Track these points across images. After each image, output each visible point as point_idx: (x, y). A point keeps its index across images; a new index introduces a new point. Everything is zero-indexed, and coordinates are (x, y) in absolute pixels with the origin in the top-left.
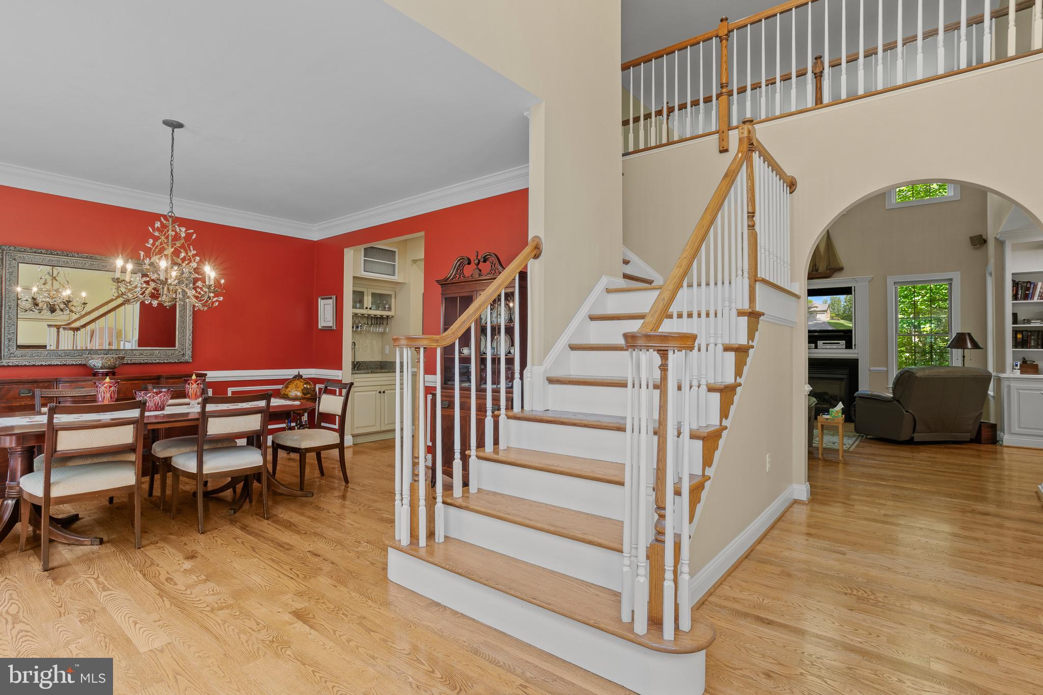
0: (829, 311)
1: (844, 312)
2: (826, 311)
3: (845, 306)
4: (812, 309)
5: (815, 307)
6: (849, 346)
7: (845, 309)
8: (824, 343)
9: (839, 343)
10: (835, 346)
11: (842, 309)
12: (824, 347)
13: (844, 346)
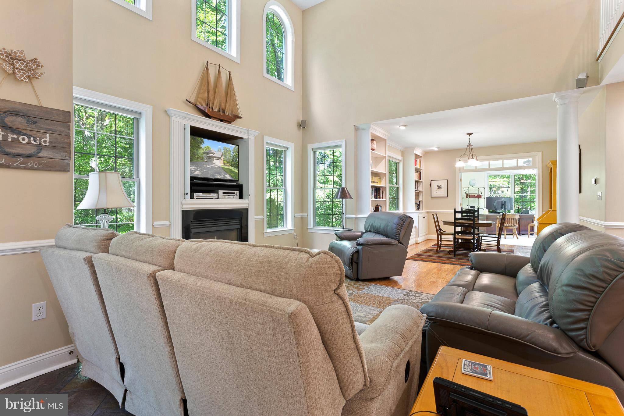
0: (222, 158)
1: (233, 161)
2: (220, 158)
3: (233, 156)
4: (210, 155)
5: (212, 153)
6: (241, 197)
7: (233, 158)
8: (224, 193)
9: (234, 193)
10: (231, 196)
11: (231, 158)
12: (223, 197)
13: (238, 197)
